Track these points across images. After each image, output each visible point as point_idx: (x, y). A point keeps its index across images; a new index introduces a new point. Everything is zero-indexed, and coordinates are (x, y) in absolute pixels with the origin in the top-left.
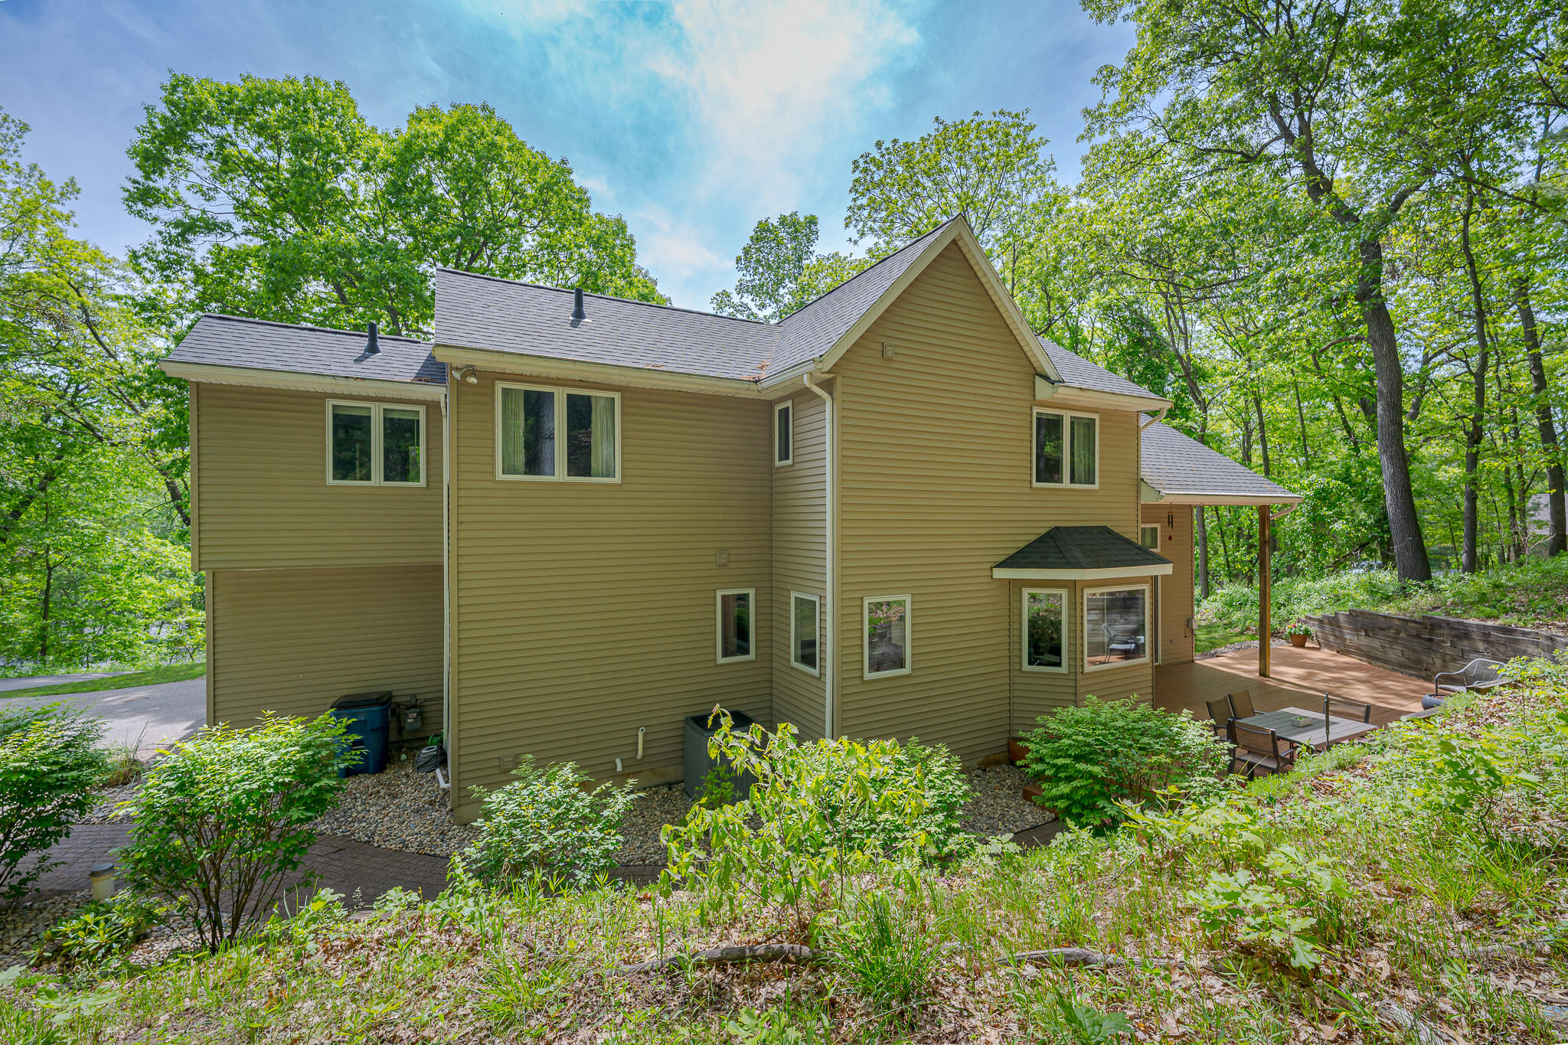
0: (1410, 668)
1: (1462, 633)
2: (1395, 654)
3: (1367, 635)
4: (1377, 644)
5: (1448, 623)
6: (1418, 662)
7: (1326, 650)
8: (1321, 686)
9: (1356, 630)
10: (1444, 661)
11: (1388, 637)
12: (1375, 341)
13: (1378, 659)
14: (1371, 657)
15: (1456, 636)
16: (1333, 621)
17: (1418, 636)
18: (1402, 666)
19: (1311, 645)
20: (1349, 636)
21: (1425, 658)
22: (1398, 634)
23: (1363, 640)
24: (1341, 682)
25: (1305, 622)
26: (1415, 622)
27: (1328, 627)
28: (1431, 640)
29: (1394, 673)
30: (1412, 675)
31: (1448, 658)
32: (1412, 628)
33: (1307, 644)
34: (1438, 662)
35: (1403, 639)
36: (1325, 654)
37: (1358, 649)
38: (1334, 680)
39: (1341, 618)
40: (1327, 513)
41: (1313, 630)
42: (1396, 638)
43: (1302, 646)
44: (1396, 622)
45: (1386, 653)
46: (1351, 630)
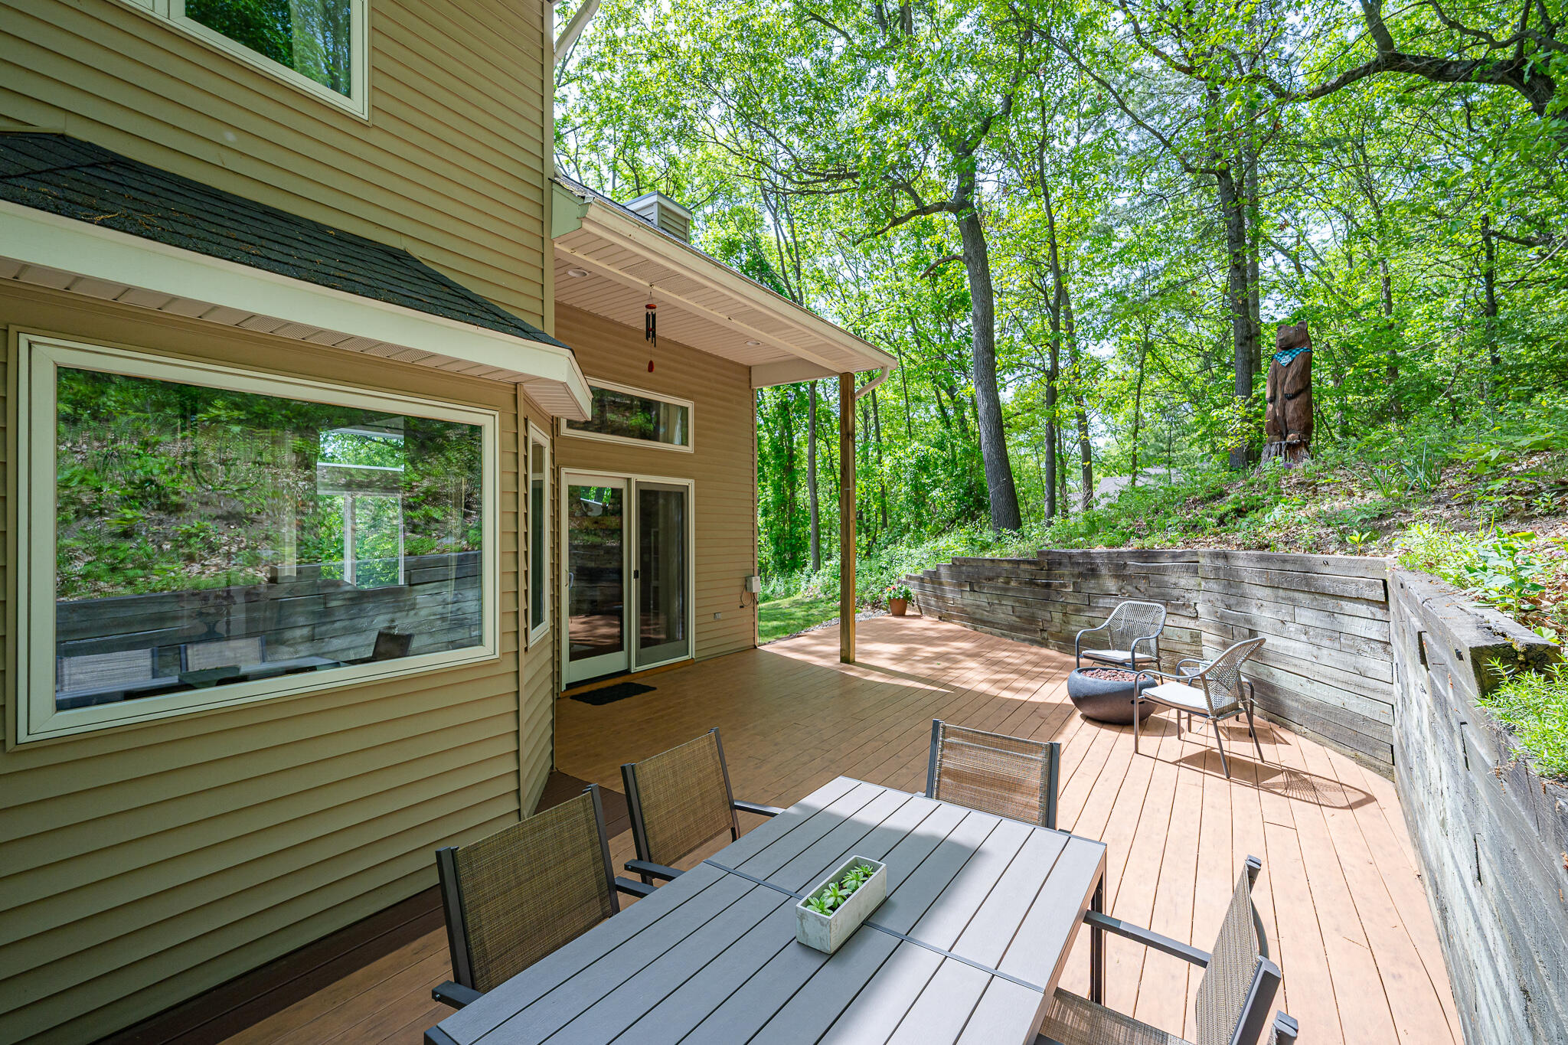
0: (1023, 630)
1: (1089, 569)
2: (1004, 613)
3: (972, 590)
4: (983, 600)
5: (1070, 556)
6: (1032, 620)
7: (927, 618)
8: (922, 669)
9: (960, 585)
10: (1065, 614)
11: (996, 588)
12: (970, 258)
13: (984, 622)
14: (975, 620)
15: (1080, 575)
16: (934, 577)
17: (1031, 583)
18: (1012, 628)
19: (911, 613)
20: (950, 594)
21: (1042, 614)
22: (1008, 583)
23: (968, 599)
24: (947, 660)
25: (905, 583)
26: (1029, 562)
27: (928, 587)
28: (1048, 586)
29: (1004, 640)
30: (1024, 640)
31: (1069, 609)
32: (1025, 571)
33: (908, 613)
34: (1057, 617)
35: (1013, 589)
36: (926, 622)
37: (963, 611)
38: (940, 657)
39: (943, 571)
40: (927, 481)
41: (914, 591)
42: (1007, 590)
43: (902, 614)
44: (1006, 566)
45: (993, 612)
46: (954, 585)
